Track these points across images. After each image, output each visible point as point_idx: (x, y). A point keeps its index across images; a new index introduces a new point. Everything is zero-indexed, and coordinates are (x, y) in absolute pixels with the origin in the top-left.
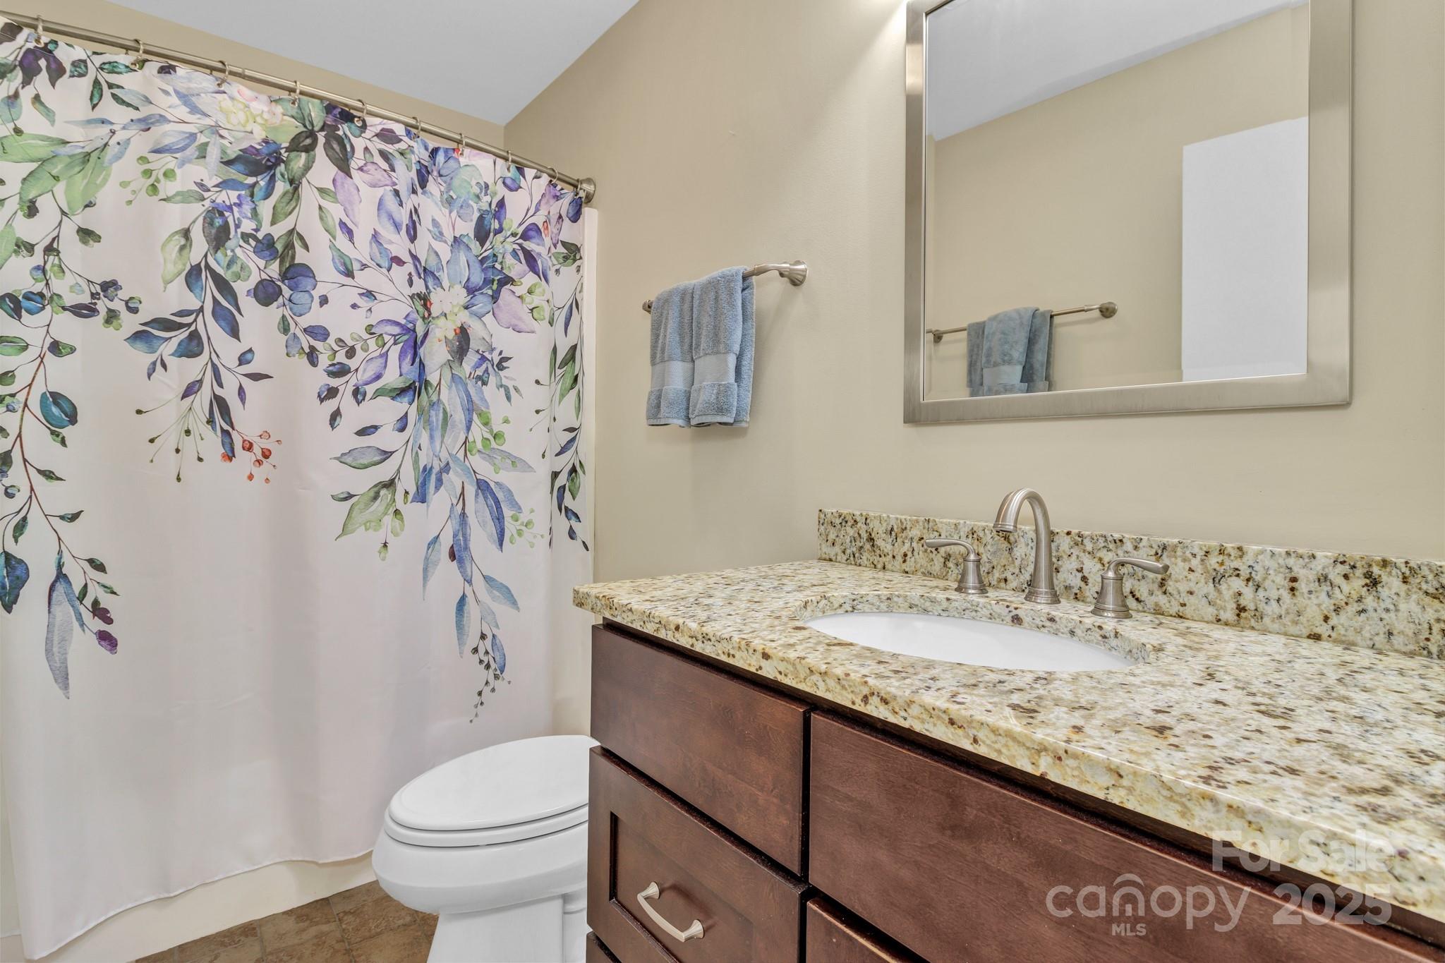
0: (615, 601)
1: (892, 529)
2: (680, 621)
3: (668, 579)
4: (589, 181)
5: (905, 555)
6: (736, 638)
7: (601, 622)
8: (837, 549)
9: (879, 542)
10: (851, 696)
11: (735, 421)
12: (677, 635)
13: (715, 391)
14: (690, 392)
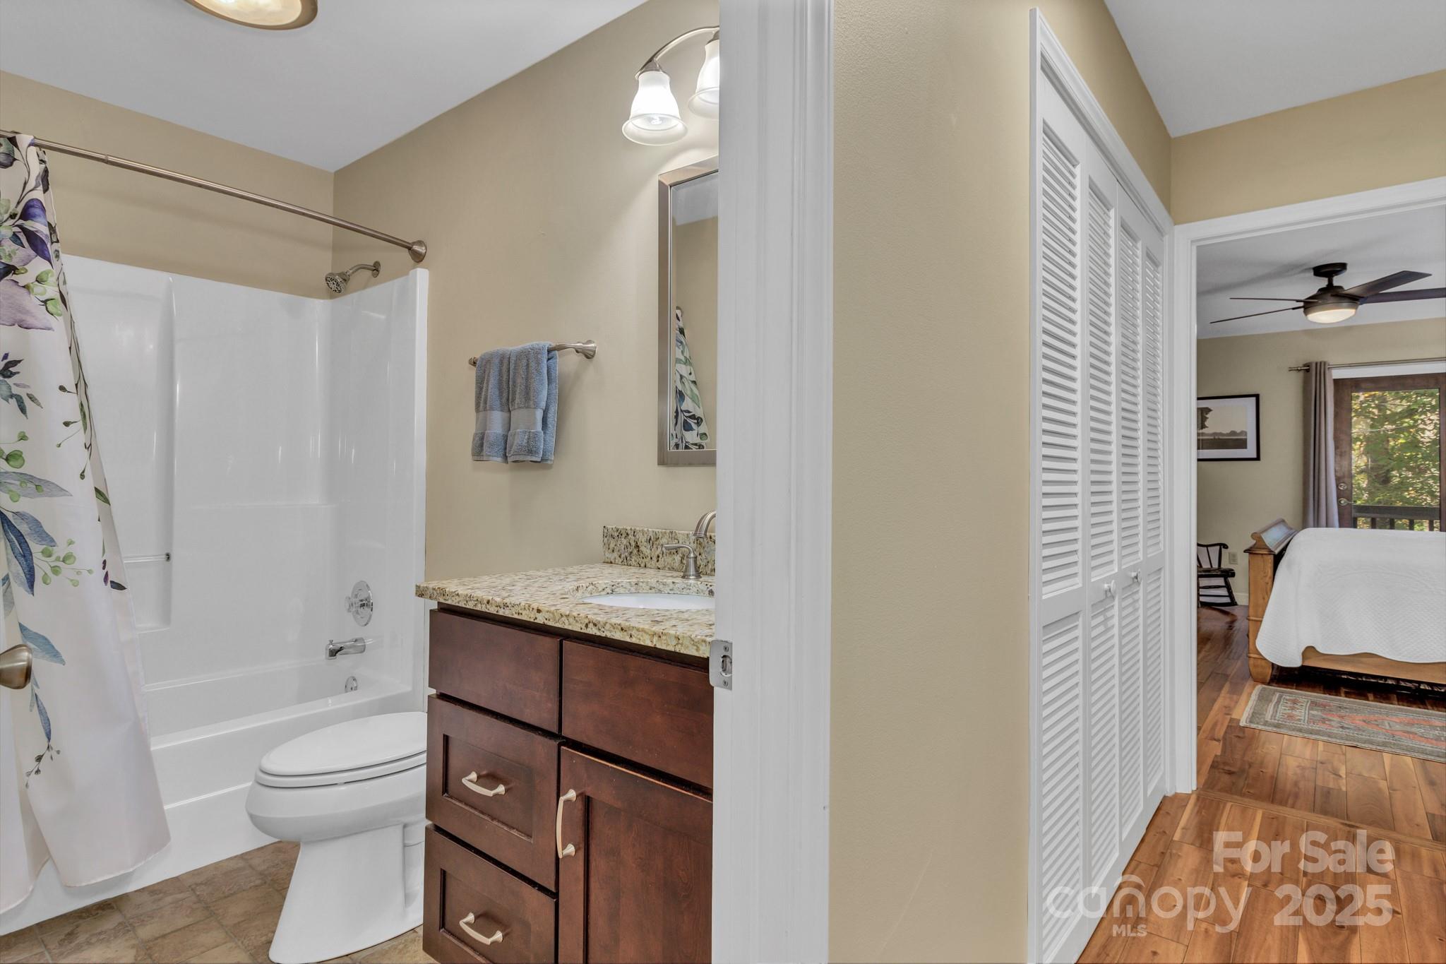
0: (447, 590)
1: (650, 539)
2: (490, 598)
3: (486, 578)
4: (420, 243)
5: (658, 557)
6: (523, 604)
7: (436, 607)
8: (616, 554)
9: (642, 548)
10: (580, 625)
11: (542, 460)
12: (488, 606)
13: (526, 437)
14: (507, 436)
